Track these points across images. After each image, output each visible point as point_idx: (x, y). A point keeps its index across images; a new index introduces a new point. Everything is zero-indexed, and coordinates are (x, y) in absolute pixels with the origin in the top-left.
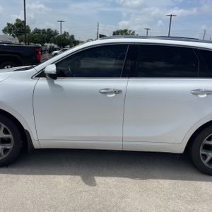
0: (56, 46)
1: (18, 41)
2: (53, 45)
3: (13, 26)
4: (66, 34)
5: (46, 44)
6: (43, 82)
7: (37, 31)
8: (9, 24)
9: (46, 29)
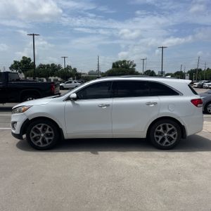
0: (59, 79)
1: (24, 76)
2: (56, 78)
3: (19, 63)
4: (69, 67)
5: (50, 78)
6: (69, 103)
7: (42, 66)
8: (15, 62)
9: (50, 64)
